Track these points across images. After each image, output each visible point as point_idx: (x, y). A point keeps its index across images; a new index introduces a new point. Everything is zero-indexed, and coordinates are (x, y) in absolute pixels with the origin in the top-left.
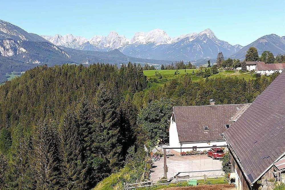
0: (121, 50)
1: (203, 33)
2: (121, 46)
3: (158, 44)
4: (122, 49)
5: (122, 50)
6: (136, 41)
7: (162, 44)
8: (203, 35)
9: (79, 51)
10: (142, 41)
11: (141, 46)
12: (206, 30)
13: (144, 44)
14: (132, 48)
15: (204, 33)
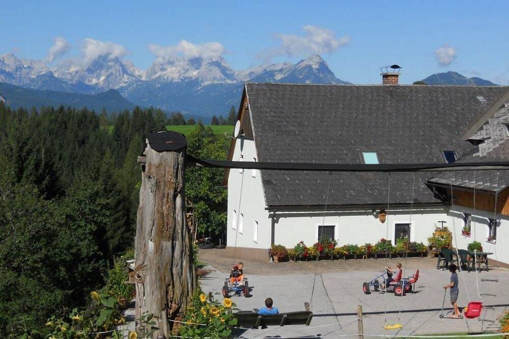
0: (123, 93)
1: (303, 64)
2: (123, 85)
3: (207, 83)
4: (126, 91)
5: (126, 94)
6: (158, 75)
7: (215, 82)
8: (304, 68)
9: (30, 91)
10: (171, 76)
11: (168, 86)
12: (311, 59)
13: (176, 81)
14: (148, 87)
15: (307, 63)
